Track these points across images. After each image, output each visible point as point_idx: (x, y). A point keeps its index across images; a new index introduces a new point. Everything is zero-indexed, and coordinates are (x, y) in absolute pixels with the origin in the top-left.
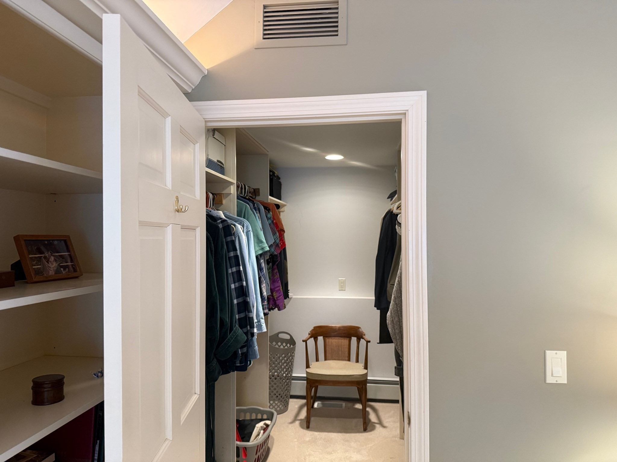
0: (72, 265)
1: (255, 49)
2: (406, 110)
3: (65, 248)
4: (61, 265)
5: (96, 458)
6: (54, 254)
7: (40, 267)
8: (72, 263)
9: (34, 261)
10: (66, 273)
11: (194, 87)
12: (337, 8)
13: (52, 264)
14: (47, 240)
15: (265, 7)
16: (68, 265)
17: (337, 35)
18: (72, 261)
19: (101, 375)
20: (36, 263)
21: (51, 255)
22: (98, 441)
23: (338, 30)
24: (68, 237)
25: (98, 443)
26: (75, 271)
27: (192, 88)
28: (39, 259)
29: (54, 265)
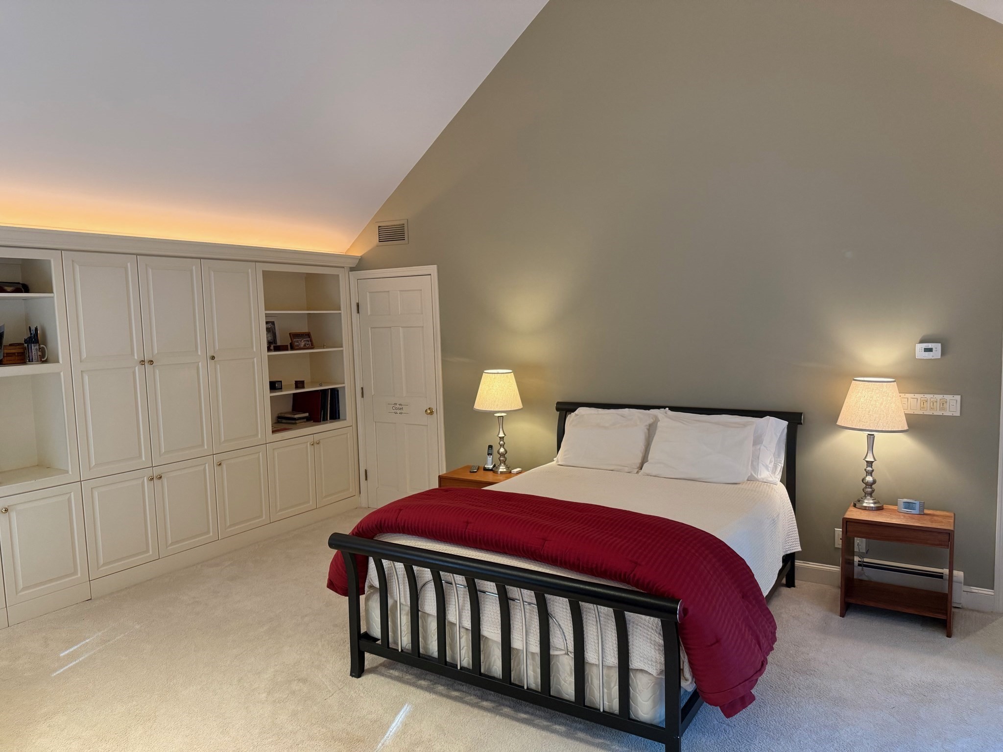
0: (311, 344)
1: (376, 247)
2: (429, 274)
3: (308, 337)
4: (307, 343)
5: (324, 418)
6: (304, 340)
7: (299, 345)
10: (309, 346)
11: (356, 265)
12: (404, 227)
14: (301, 334)
15: (379, 227)
16: (309, 344)
17: (404, 239)
18: (311, 342)
20: (297, 343)
23: (404, 237)
24: (310, 332)
25: (324, 411)
26: (313, 346)
28: (297, 341)
29: (304, 343)
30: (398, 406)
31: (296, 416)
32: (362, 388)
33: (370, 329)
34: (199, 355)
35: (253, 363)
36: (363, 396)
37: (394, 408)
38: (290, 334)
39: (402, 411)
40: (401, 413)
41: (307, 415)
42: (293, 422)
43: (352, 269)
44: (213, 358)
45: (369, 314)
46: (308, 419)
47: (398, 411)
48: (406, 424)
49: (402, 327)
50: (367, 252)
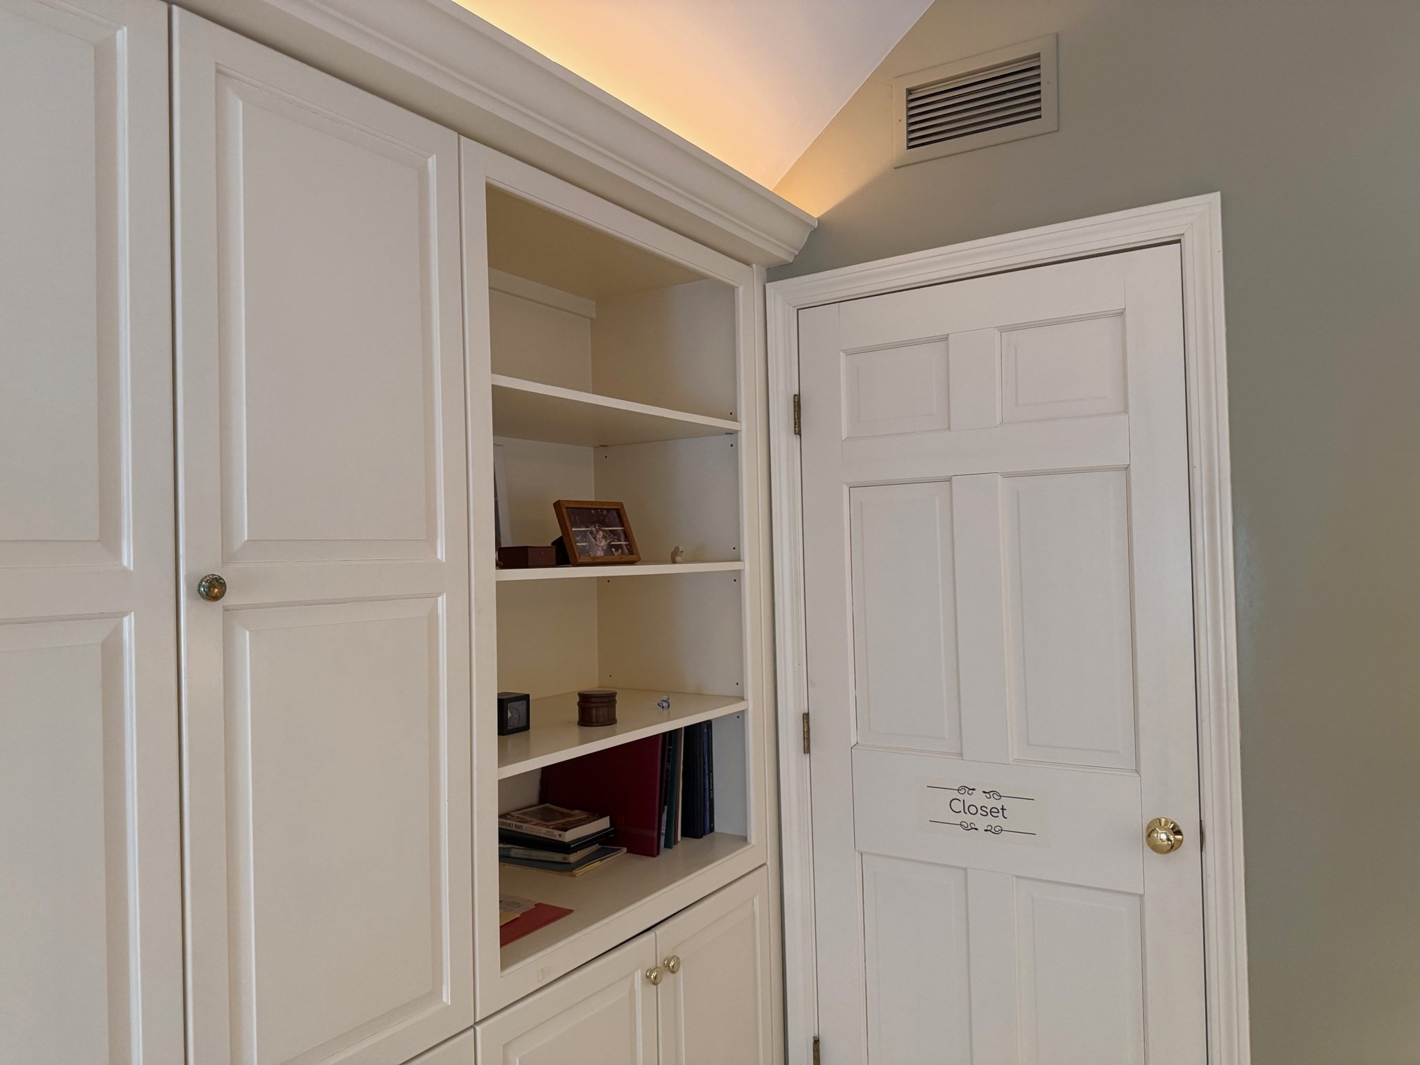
0: (626, 545)
1: (895, 168)
2: (1181, 235)
3: (617, 520)
4: (612, 543)
5: (663, 831)
6: (603, 529)
7: (585, 546)
8: (627, 543)
9: (578, 536)
10: (619, 555)
11: (797, 253)
12: (1039, 67)
13: (601, 542)
14: (593, 509)
15: (909, 92)
16: (621, 545)
17: (1039, 117)
18: (627, 539)
19: (667, 705)
20: (581, 539)
21: (600, 529)
22: (666, 807)
23: (1040, 107)
24: (621, 504)
25: (666, 810)
26: (631, 553)
27: (793, 253)
28: (584, 534)
29: (603, 543)
30: (978, 799)
31: (570, 836)
32: (806, 717)
33: (846, 488)
34: (125, 571)
35: (432, 617)
36: (807, 750)
37: (957, 806)
38: (558, 505)
39: (999, 821)
40: (997, 831)
41: (603, 824)
42: (558, 857)
43: (778, 272)
44: (213, 589)
45: (844, 436)
46: (605, 844)
47: (981, 822)
48: (1017, 877)
49: (1006, 475)
50: (833, 209)
